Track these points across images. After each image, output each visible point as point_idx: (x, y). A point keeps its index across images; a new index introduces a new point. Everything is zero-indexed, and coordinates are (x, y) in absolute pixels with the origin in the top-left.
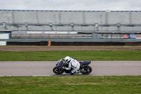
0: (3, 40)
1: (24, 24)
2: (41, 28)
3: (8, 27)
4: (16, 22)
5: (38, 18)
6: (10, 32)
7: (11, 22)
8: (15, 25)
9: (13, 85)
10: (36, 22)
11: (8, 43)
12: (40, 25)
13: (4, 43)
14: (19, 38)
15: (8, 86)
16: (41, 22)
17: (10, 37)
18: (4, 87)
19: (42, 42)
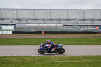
0: (10, 30)
1: (24, 19)
2: (37, 22)
3: (13, 21)
4: (19, 18)
5: (34, 15)
6: (15, 25)
7: (15, 18)
8: (18, 20)
9: (17, 62)
10: (33, 18)
11: (14, 32)
12: (36, 20)
13: (10, 33)
14: (21, 29)
15: (13, 63)
16: (37, 17)
17: (15, 28)
18: (10, 63)
19: (37, 32)
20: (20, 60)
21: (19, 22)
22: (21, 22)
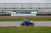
0: (35, 14)
1: (42, 8)
2: (49, 9)
3: (36, 9)
5: (47, 6)
6: (37, 11)
7: (38, 7)
8: (39, 8)
9: (39, 30)
10: (47, 7)
11: (37, 15)
12: (48, 8)
13: (35, 15)
14: (41, 13)
15: (37, 30)
16: (49, 7)
18: (36, 30)
20: (40, 29)
21: (39, 10)
22: (41, 10)
